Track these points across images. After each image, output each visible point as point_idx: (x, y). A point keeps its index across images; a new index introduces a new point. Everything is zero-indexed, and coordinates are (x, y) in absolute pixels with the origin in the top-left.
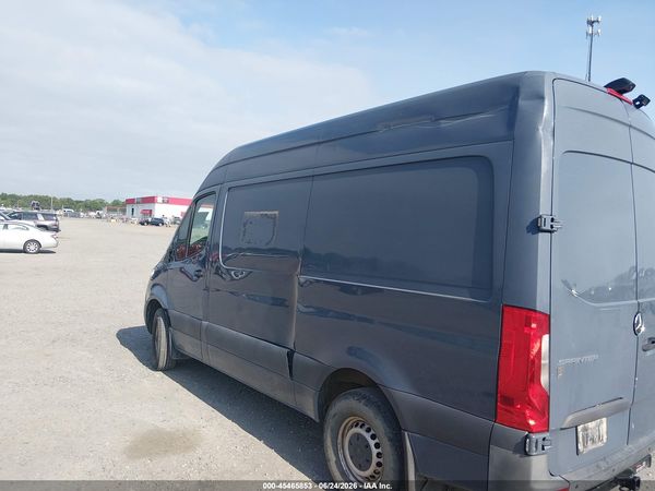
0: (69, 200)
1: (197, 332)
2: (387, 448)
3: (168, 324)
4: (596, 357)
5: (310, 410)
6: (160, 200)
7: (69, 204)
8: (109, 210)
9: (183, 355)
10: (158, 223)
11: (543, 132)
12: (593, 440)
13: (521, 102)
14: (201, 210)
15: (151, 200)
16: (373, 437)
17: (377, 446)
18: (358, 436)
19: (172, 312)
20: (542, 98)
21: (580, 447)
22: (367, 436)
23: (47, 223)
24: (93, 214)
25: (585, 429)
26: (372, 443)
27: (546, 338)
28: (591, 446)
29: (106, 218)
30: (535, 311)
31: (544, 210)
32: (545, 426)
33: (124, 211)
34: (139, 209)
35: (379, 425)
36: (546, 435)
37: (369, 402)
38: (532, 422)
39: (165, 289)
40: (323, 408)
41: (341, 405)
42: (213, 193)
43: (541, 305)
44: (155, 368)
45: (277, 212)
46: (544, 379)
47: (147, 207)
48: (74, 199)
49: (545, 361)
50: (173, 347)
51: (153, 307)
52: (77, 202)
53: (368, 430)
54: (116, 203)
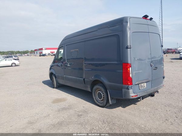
0: (19, 51)
1: (63, 78)
2: (105, 94)
3: (56, 77)
4: (142, 71)
5: (89, 90)
6: (44, 49)
7: (19, 52)
8: (30, 53)
9: (60, 84)
10: (44, 55)
11: (128, 29)
12: (143, 87)
13: (124, 23)
14: (60, 51)
15: (42, 49)
16: (102, 92)
17: (103, 94)
18: (99, 93)
19: (56, 75)
20: (127, 22)
21: (140, 88)
22: (101, 92)
23: (15, 58)
24: (26, 55)
25: (141, 85)
26: (102, 93)
27: (130, 68)
28: (142, 88)
29: (30, 55)
30: (128, 63)
31: (129, 44)
32: (131, 84)
33: (34, 53)
34: (38, 52)
35: (103, 89)
36: (132, 86)
37: (100, 86)
38: (129, 84)
39: (54, 70)
40: (92, 89)
41: (95, 87)
42: (63, 46)
43: (129, 62)
44: (54, 88)
45: (78, 50)
46: (131, 75)
47: (41, 51)
48: (20, 51)
49: (130, 72)
50: (57, 82)
51: (51, 75)
52: (21, 52)
53: (101, 91)
54: (32, 51)
